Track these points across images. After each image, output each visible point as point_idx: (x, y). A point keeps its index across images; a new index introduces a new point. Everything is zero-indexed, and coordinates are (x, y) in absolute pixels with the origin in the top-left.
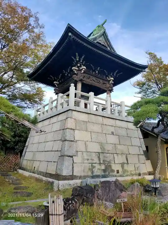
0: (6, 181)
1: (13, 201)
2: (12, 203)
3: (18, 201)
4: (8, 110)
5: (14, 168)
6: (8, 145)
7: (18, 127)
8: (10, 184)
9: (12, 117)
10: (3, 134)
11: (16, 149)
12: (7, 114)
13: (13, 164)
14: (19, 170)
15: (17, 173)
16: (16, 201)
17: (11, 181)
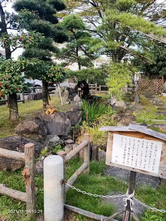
0: (150, 102)
1: (156, 119)
2: (155, 120)
3: (160, 119)
4: (147, 30)
5: (158, 91)
6: (152, 70)
7: (161, 50)
8: (154, 105)
9: (151, 37)
10: (144, 58)
11: (160, 74)
12: (146, 35)
13: (157, 88)
14: (163, 93)
15: (161, 96)
16: (159, 119)
17: (154, 102)
